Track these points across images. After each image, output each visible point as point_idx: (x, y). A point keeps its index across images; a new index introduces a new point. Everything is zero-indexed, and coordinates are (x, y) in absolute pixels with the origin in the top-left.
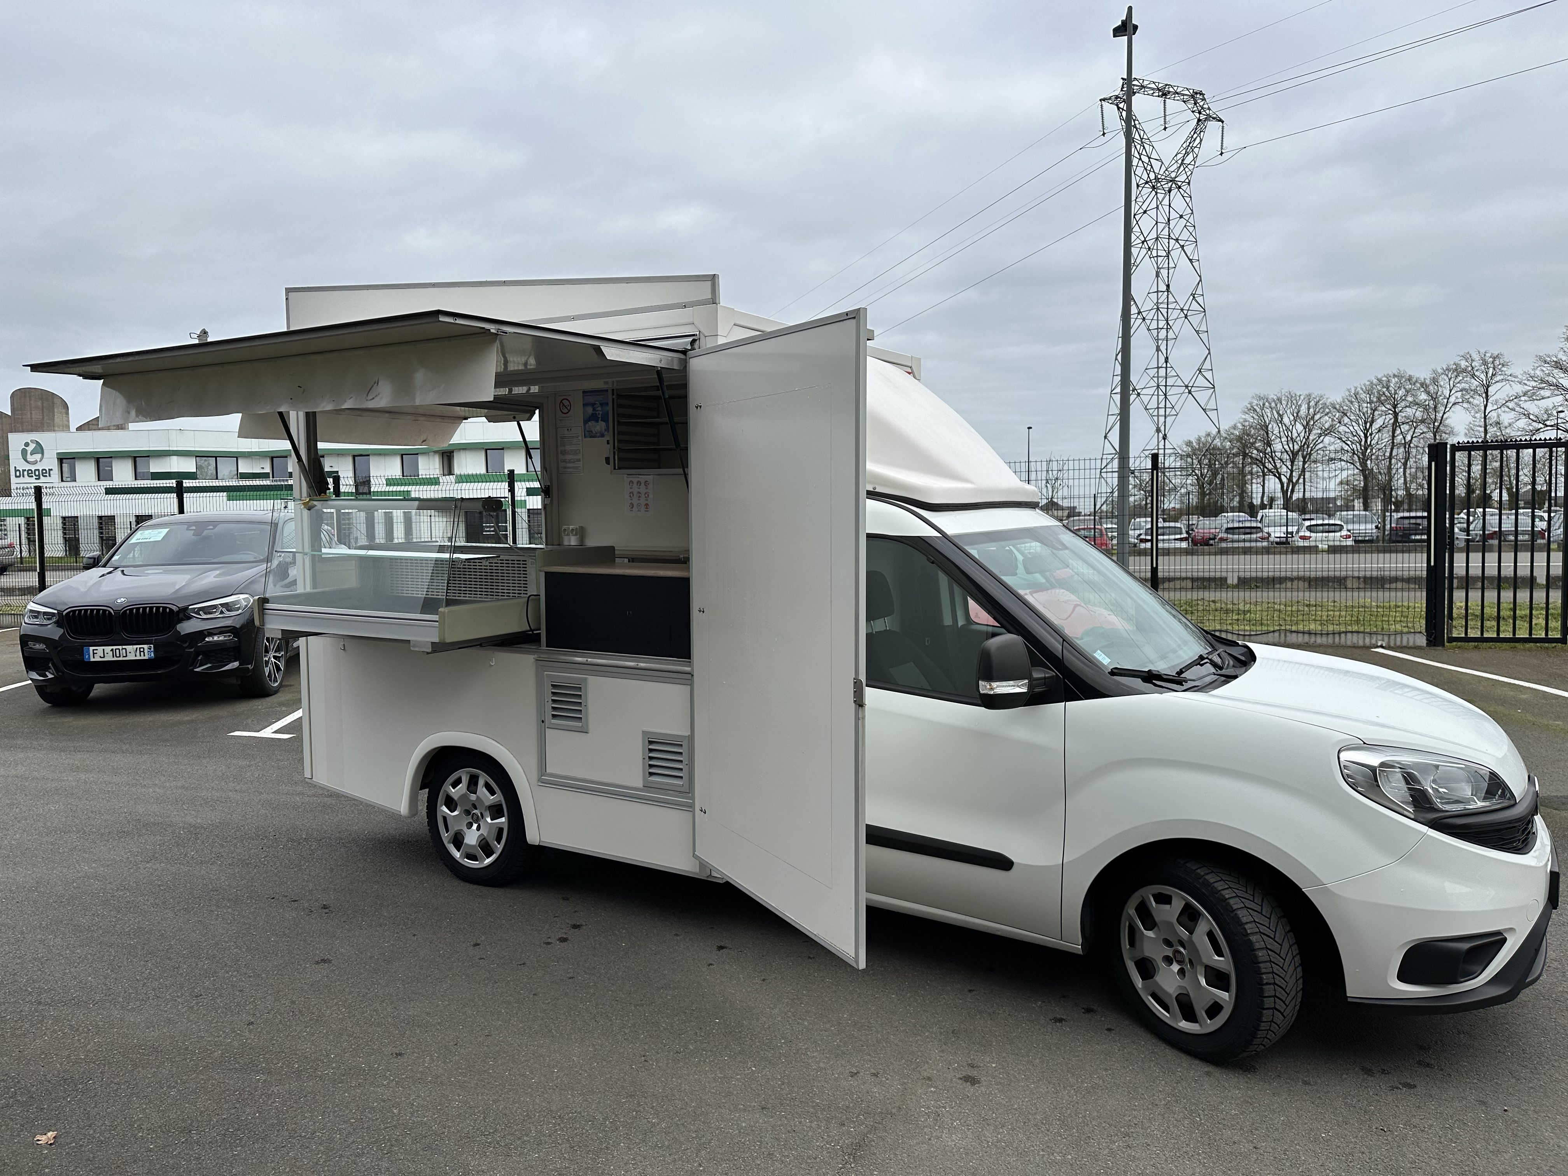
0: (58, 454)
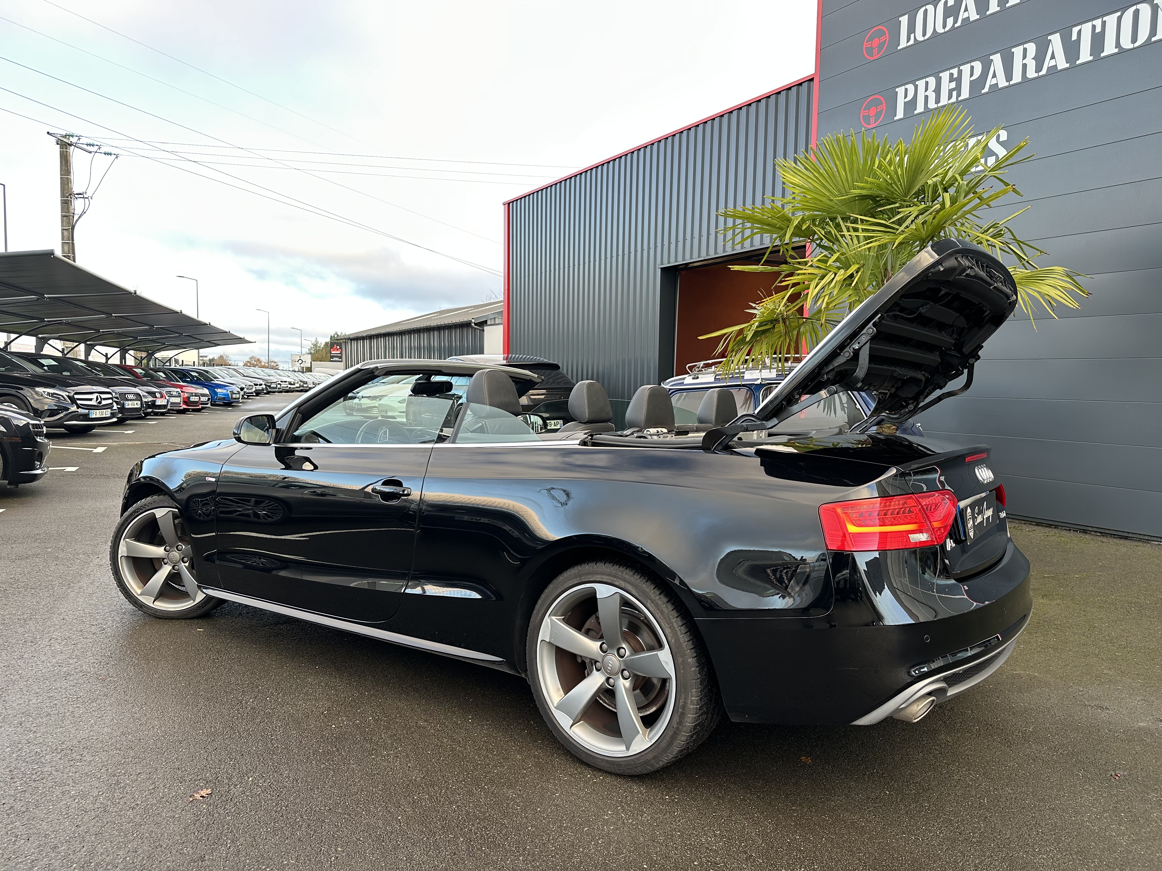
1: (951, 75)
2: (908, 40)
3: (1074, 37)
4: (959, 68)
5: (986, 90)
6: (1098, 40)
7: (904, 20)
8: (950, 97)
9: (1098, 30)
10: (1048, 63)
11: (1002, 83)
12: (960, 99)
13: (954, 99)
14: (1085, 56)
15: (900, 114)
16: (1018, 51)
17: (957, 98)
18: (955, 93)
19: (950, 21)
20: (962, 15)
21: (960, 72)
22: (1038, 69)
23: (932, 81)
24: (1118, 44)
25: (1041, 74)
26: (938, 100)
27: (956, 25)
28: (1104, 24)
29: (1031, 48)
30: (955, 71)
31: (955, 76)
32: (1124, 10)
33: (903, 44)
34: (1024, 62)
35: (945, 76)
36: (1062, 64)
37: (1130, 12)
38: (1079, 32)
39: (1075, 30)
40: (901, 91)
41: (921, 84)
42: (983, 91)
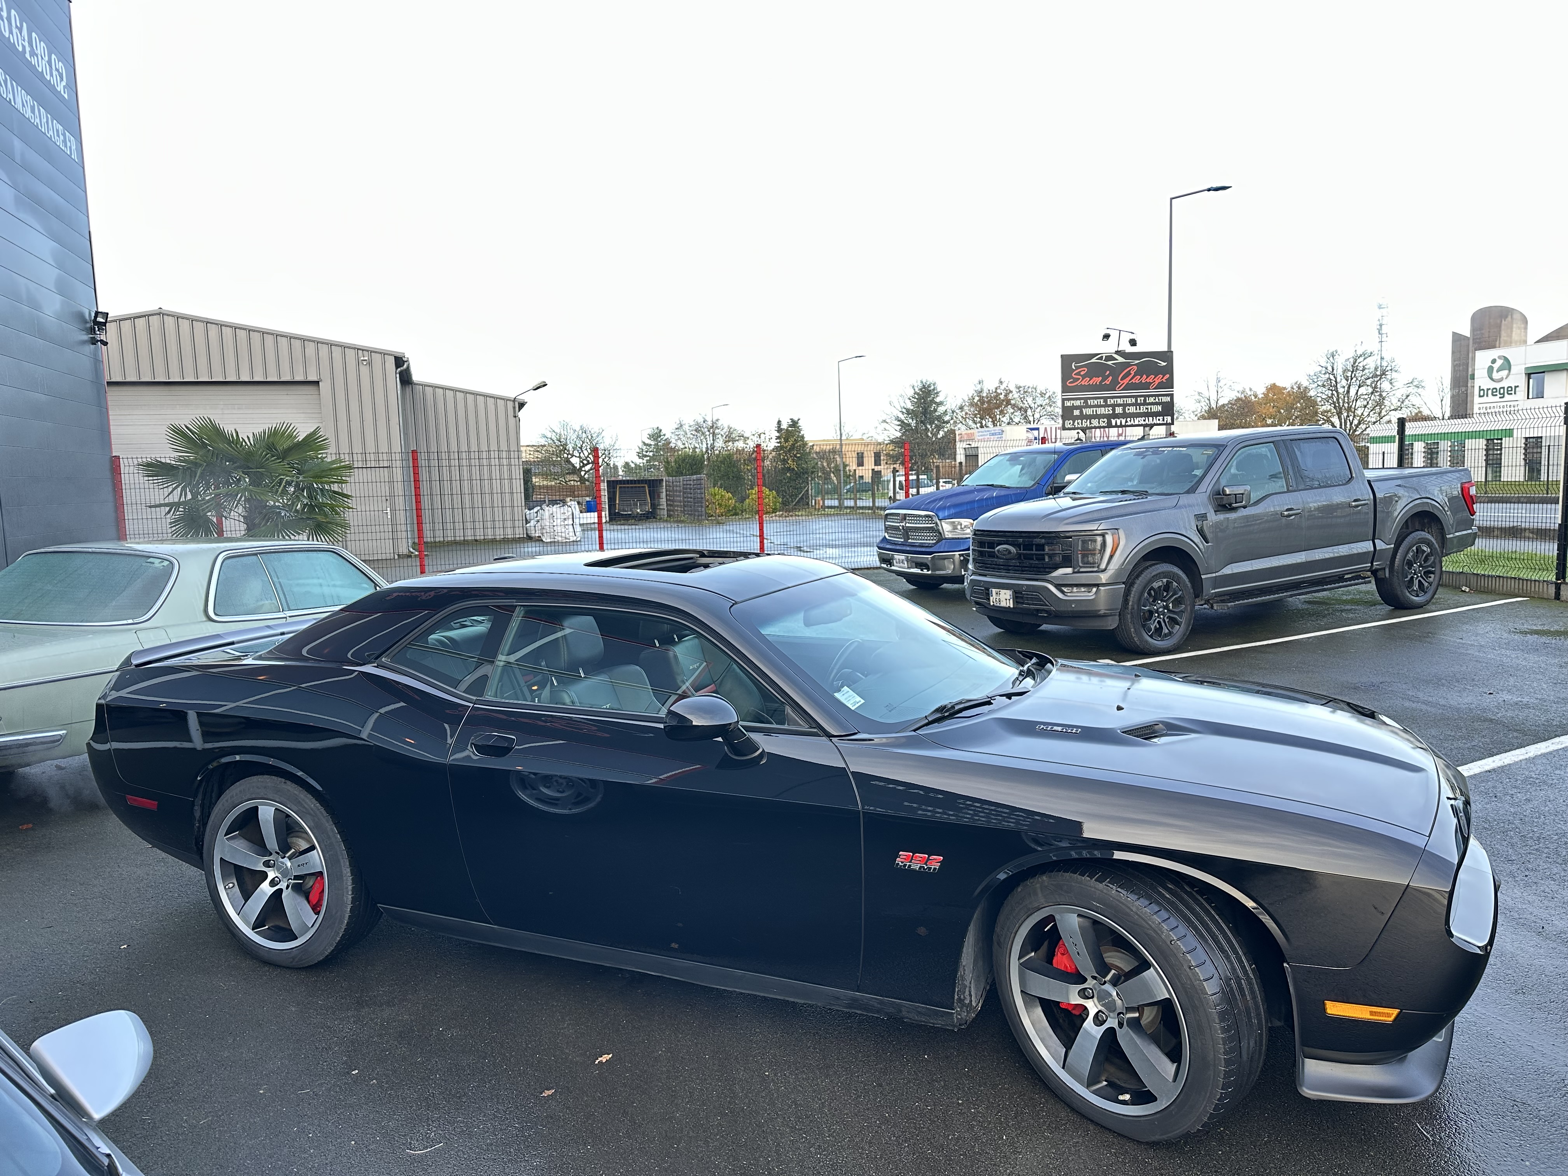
0: (1526, 368)
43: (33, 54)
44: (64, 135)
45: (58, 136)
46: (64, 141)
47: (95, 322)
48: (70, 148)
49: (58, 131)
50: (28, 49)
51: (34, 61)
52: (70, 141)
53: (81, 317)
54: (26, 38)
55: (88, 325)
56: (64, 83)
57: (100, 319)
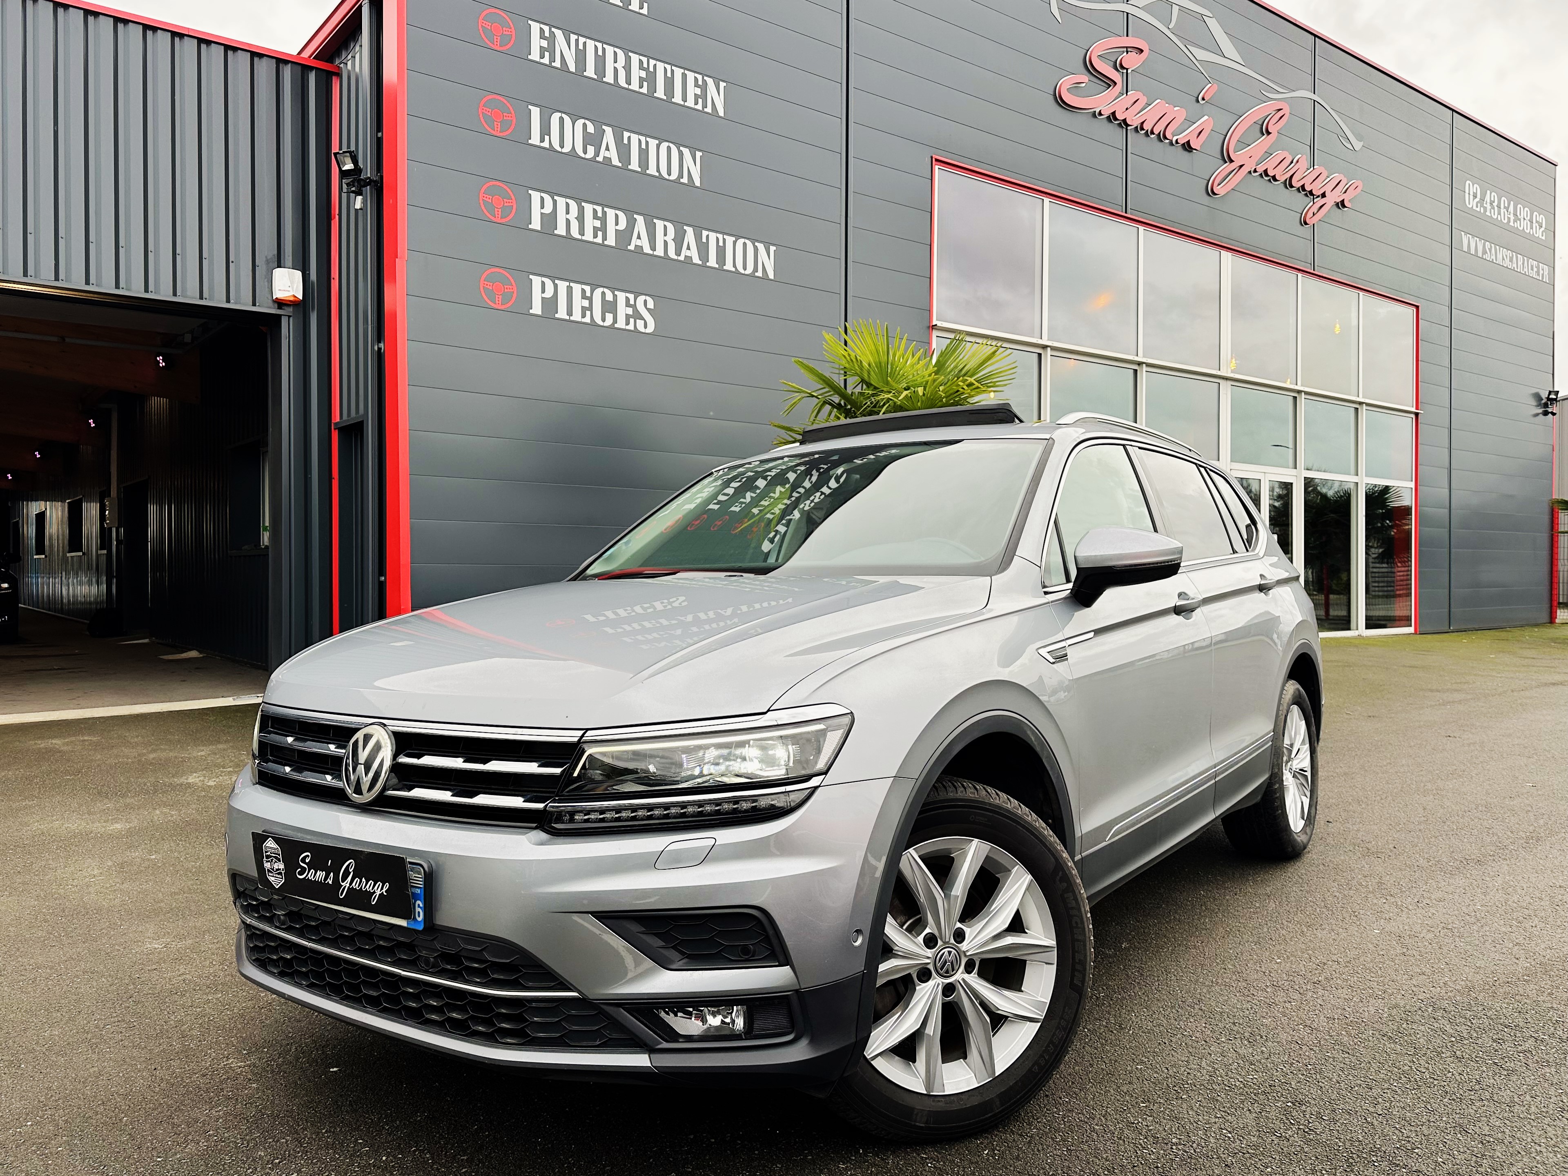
1: (595, 211)
2: (542, 140)
3: (704, 240)
4: (603, 209)
5: (631, 247)
6: (721, 252)
7: (535, 112)
8: (595, 236)
9: (721, 244)
10: (684, 252)
11: (647, 250)
12: (606, 243)
13: (599, 240)
14: (712, 262)
15: (536, 224)
16: (659, 224)
17: (603, 242)
18: (600, 234)
19: (591, 150)
20: (603, 153)
21: (604, 213)
22: (678, 253)
23: (573, 205)
24: (734, 266)
25: (680, 258)
26: (582, 232)
27: (598, 159)
28: (724, 240)
29: (670, 227)
30: (599, 209)
31: (600, 214)
32: (738, 237)
33: (535, 140)
34: (666, 238)
35: (588, 208)
36: (696, 260)
37: (741, 242)
38: (707, 237)
39: (705, 233)
40: (535, 196)
41: (561, 201)
42: (629, 248)
43: (1517, 219)
44: (1538, 267)
45: (1532, 269)
46: (1538, 273)
47: (1548, 399)
48: (1543, 274)
49: (1532, 266)
50: (1512, 217)
51: (1517, 225)
52: (1543, 270)
53: (1537, 397)
54: (1512, 212)
55: (1543, 402)
56: (1543, 229)
57: (1553, 396)
